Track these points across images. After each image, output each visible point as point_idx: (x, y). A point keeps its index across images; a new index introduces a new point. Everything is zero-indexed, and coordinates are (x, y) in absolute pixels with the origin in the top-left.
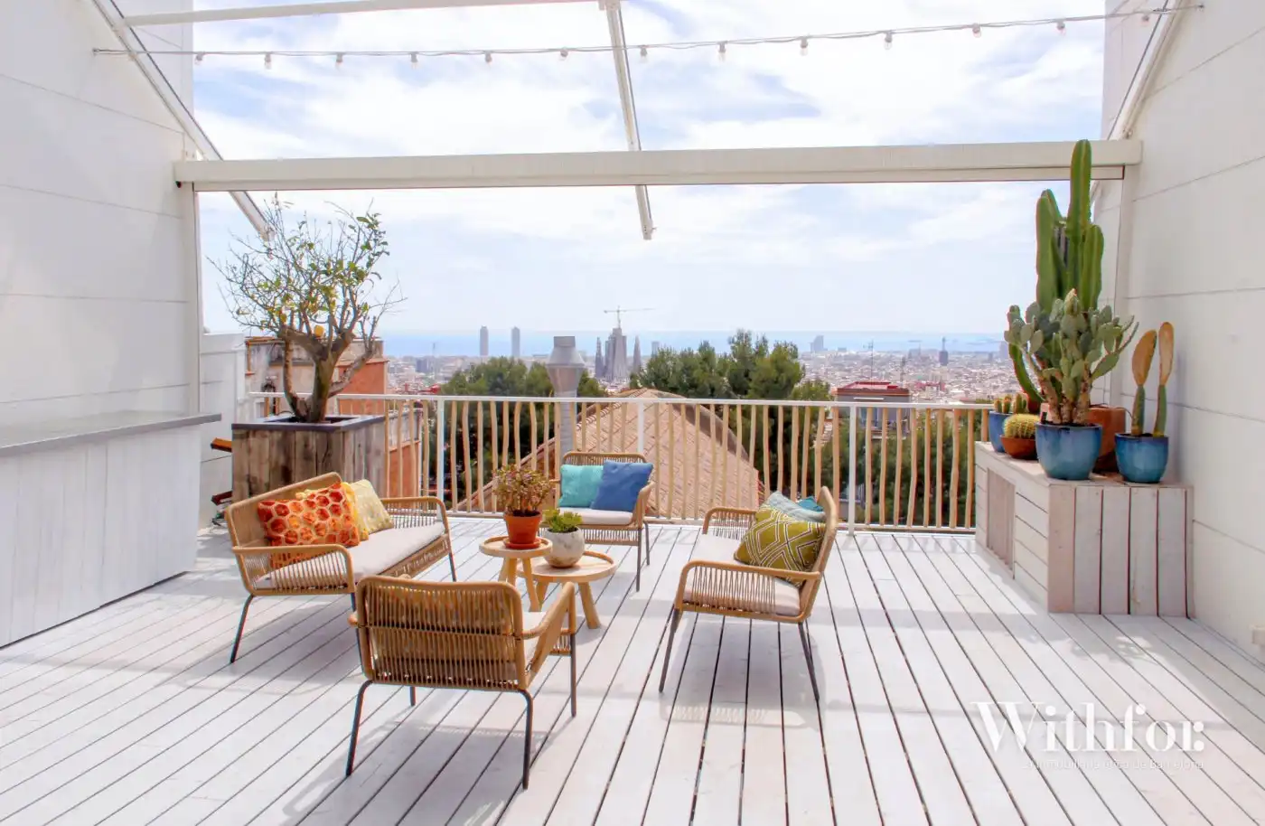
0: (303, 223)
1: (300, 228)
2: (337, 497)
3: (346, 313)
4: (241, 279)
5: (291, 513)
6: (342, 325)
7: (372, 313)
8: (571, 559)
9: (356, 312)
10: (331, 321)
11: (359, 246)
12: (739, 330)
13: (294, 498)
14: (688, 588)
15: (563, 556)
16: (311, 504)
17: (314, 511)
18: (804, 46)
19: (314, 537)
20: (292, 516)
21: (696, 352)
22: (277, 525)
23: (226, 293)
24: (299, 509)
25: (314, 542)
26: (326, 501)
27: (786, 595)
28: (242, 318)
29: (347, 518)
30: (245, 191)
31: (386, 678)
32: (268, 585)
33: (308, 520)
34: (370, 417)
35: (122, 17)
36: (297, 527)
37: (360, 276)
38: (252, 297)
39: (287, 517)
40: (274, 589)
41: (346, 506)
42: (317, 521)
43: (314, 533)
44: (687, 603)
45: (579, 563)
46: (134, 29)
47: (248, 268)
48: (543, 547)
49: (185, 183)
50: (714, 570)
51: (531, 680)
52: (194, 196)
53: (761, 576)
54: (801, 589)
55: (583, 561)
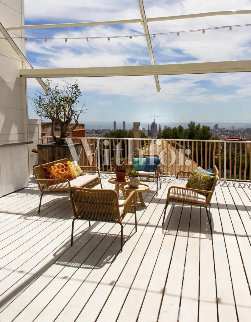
0: (57, 86)
1: (56, 88)
2: (67, 165)
3: (69, 113)
4: (39, 103)
5: (53, 170)
6: (68, 116)
7: (77, 113)
8: (136, 185)
9: (72, 112)
10: (65, 115)
11: (73, 93)
12: (191, 122)
13: (54, 165)
14: (171, 194)
15: (134, 184)
16: (59, 167)
17: (60, 169)
18: (204, 32)
19: (60, 177)
20: (53, 171)
21: (177, 128)
22: (49, 173)
23: (34, 107)
24: (55, 169)
25: (60, 178)
26: (63, 167)
27: (202, 198)
28: (39, 114)
29: (70, 172)
30: (40, 78)
31: (80, 218)
32: (47, 190)
33: (58, 172)
34: (78, 143)
35: (4, 28)
36: (55, 174)
37: (73, 102)
38: (42, 108)
39: (52, 171)
40: (49, 192)
41: (69, 168)
42: (61, 172)
43: (60, 176)
44: (170, 200)
45: (138, 187)
46: (7, 31)
47: (41, 99)
48: (127, 181)
49: (23, 75)
50: (178, 189)
51: (122, 220)
52: (25, 79)
53: (193, 192)
54: (206, 197)
55: (140, 186)
